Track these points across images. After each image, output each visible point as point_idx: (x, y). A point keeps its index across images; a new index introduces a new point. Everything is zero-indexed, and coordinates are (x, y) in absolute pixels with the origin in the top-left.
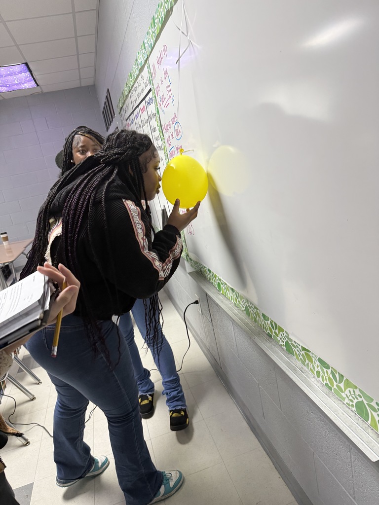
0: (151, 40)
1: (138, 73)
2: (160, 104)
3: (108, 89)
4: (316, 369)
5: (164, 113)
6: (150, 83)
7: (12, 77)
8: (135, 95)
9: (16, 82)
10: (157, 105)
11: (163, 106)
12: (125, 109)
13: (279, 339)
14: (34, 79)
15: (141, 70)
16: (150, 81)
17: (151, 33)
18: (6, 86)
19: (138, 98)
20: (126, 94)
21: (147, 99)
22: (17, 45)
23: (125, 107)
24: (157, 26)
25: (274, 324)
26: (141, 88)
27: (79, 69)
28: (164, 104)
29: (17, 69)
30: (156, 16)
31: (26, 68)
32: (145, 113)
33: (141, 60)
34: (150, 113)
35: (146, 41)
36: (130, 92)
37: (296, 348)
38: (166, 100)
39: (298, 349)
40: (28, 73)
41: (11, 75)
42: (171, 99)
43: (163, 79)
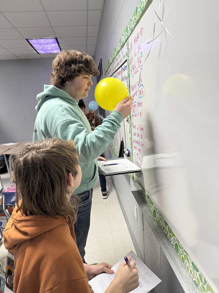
0: (132, 25)
1: (119, 49)
2: (131, 71)
3: (101, 59)
4: (190, 269)
5: (133, 77)
6: (127, 56)
7: (48, 45)
8: (116, 63)
9: (49, 49)
10: (129, 71)
11: (133, 72)
12: (108, 72)
13: (172, 240)
14: (60, 48)
15: (122, 46)
16: (127, 54)
17: (133, 20)
18: (44, 50)
19: (118, 65)
20: (111, 62)
21: (123, 66)
22: (52, 27)
23: (109, 70)
24: (138, 14)
25: (170, 229)
26: (121, 59)
27: (87, 45)
28: (134, 71)
29: (51, 41)
30: (139, 7)
31: (56, 41)
32: (120, 75)
33: (124, 40)
34: (123, 76)
35: (129, 26)
36: (113, 61)
37: (181, 249)
38: (136, 68)
39: (182, 250)
40: (57, 45)
41: (47, 44)
42: (140, 68)
43: (136, 53)
